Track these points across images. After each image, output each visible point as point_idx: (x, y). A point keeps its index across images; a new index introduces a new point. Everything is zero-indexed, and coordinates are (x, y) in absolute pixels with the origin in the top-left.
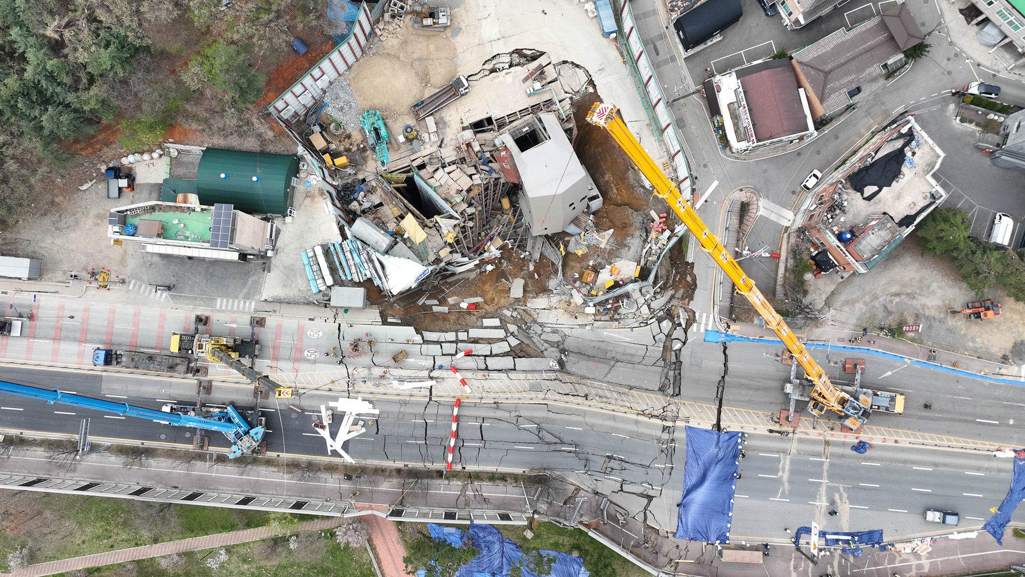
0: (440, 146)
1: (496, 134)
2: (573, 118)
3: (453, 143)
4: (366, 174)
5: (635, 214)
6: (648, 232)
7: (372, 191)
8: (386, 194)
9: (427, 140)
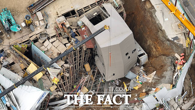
0: (46, 28)
1: (78, 18)
2: (122, 6)
3: (53, 25)
4: (4, 47)
5: (167, 58)
6: (175, 66)
7: (7, 56)
8: (16, 57)
9: (38, 25)
